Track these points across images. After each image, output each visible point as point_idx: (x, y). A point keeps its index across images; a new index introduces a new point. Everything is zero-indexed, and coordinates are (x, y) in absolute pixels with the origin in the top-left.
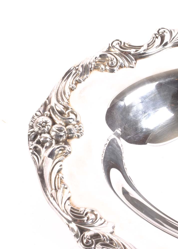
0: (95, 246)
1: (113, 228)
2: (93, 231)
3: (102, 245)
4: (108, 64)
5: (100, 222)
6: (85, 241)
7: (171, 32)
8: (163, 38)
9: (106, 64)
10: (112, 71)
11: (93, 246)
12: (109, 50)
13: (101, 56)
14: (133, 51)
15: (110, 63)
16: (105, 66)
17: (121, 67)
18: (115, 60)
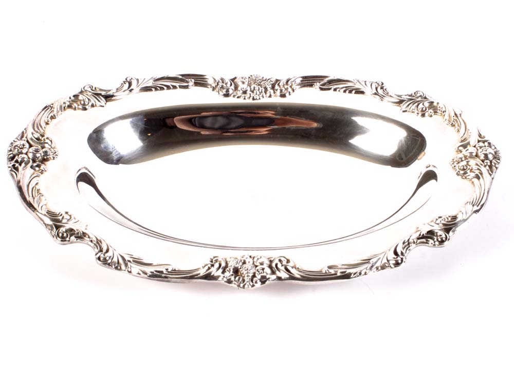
0: (70, 238)
1: (87, 226)
2: (68, 226)
3: (76, 237)
4: (81, 103)
5: (74, 221)
6: (60, 235)
7: (138, 80)
8: (130, 84)
9: (79, 104)
10: (85, 109)
11: (68, 239)
12: (81, 92)
13: (74, 96)
14: (103, 93)
15: (82, 102)
16: (78, 105)
17: (93, 106)
18: (87, 100)
